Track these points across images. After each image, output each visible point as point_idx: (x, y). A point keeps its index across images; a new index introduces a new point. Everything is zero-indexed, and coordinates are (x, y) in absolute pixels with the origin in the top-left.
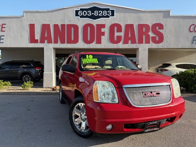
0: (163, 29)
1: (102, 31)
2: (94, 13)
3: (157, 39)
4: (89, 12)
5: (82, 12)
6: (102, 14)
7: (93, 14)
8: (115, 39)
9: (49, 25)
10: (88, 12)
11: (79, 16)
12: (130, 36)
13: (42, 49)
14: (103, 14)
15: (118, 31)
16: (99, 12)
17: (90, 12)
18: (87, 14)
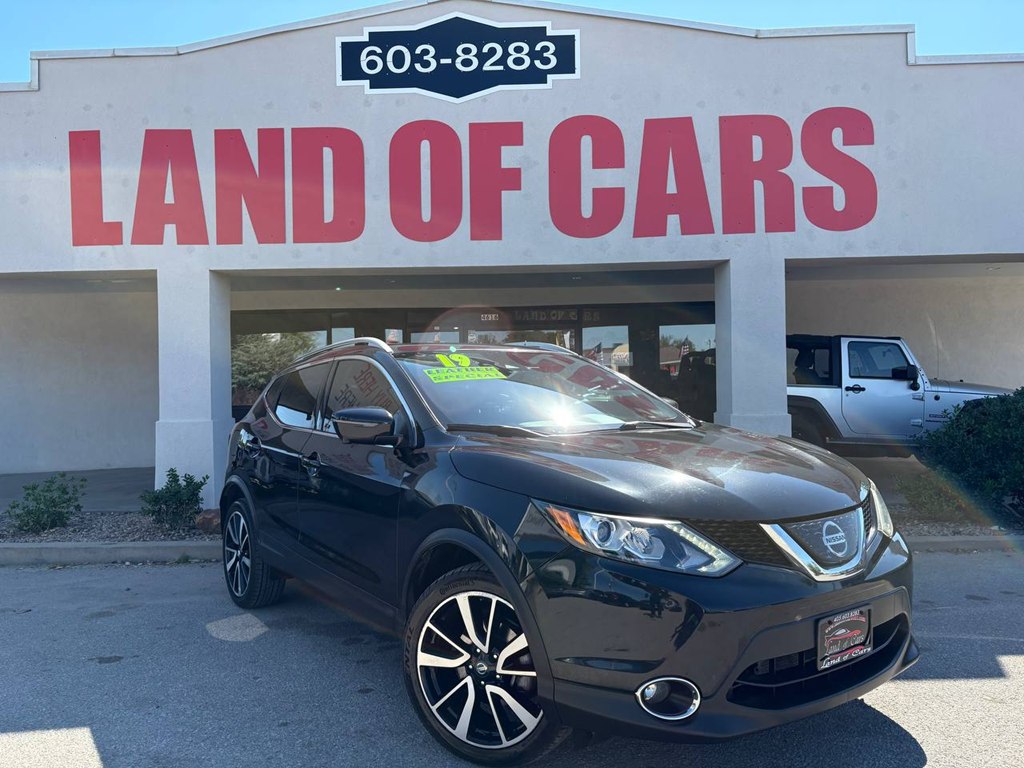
0: (870, 141)
1: (505, 164)
2: (455, 56)
3: (839, 201)
4: (426, 52)
5: (379, 51)
6: (502, 61)
7: (449, 61)
8: (587, 210)
9: (186, 135)
10: (418, 51)
11: (364, 76)
12: (672, 188)
13: (147, 281)
14: (510, 62)
15: (599, 163)
16: (485, 49)
17: (432, 51)
18: (412, 65)
